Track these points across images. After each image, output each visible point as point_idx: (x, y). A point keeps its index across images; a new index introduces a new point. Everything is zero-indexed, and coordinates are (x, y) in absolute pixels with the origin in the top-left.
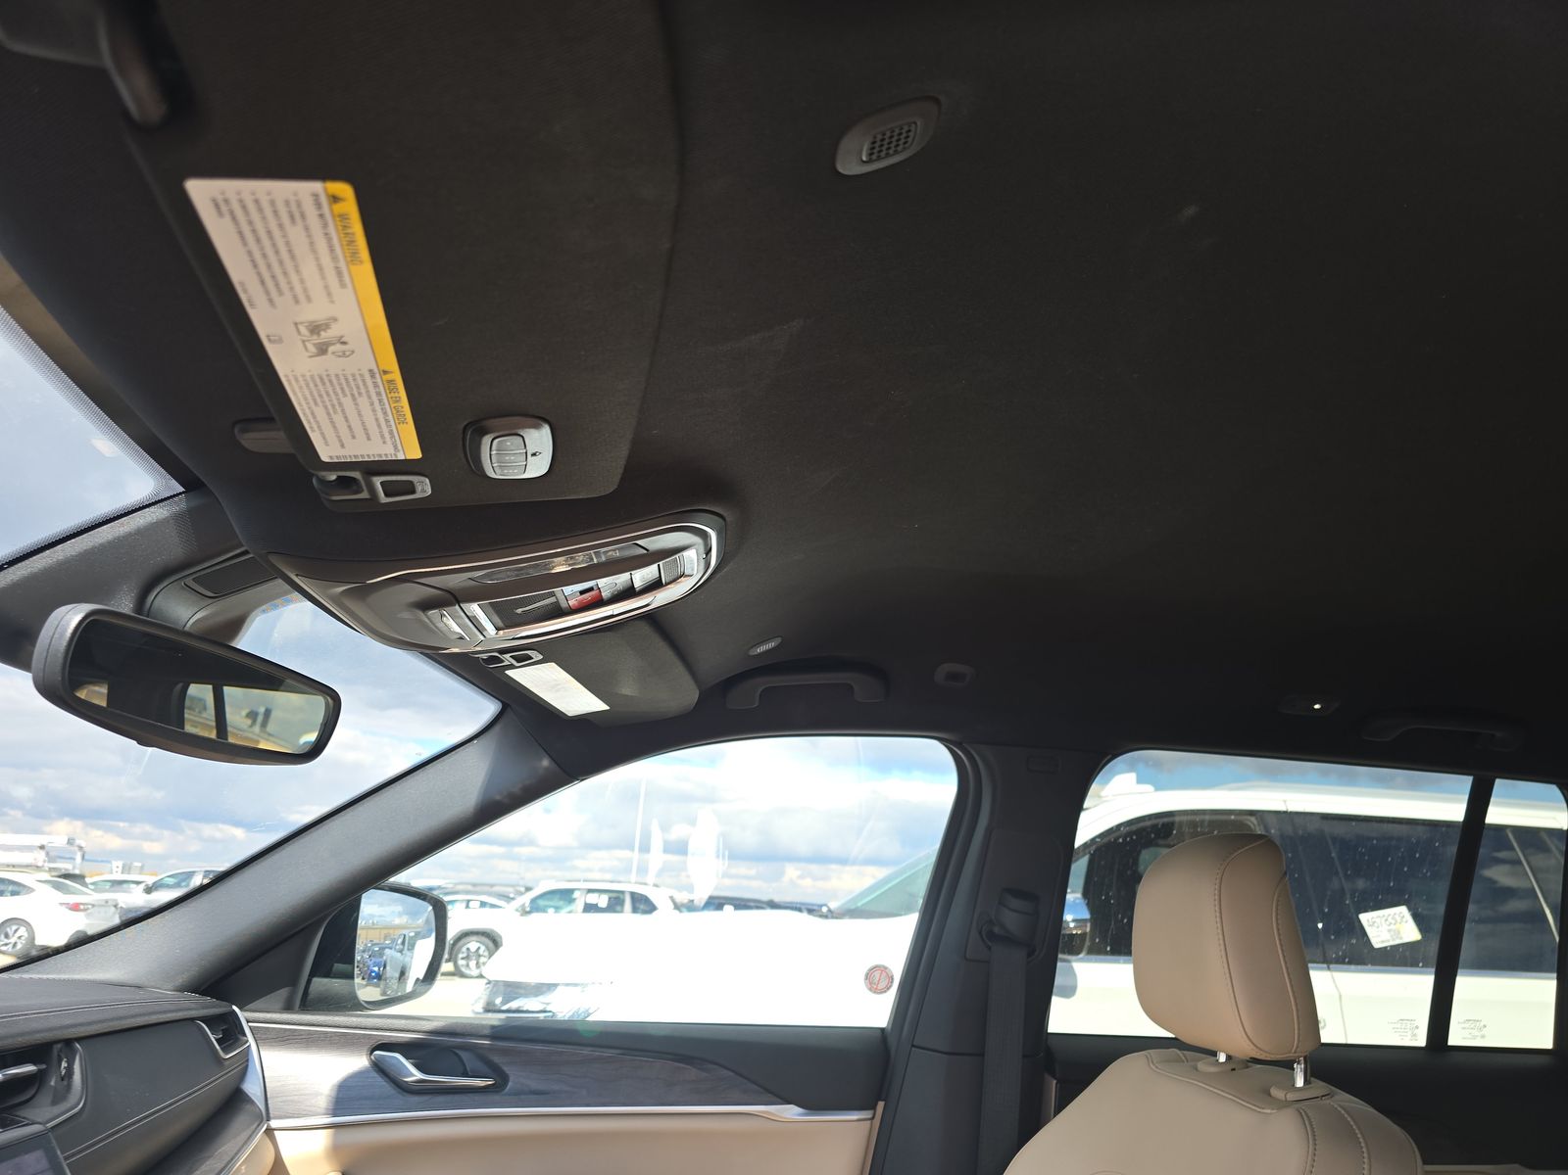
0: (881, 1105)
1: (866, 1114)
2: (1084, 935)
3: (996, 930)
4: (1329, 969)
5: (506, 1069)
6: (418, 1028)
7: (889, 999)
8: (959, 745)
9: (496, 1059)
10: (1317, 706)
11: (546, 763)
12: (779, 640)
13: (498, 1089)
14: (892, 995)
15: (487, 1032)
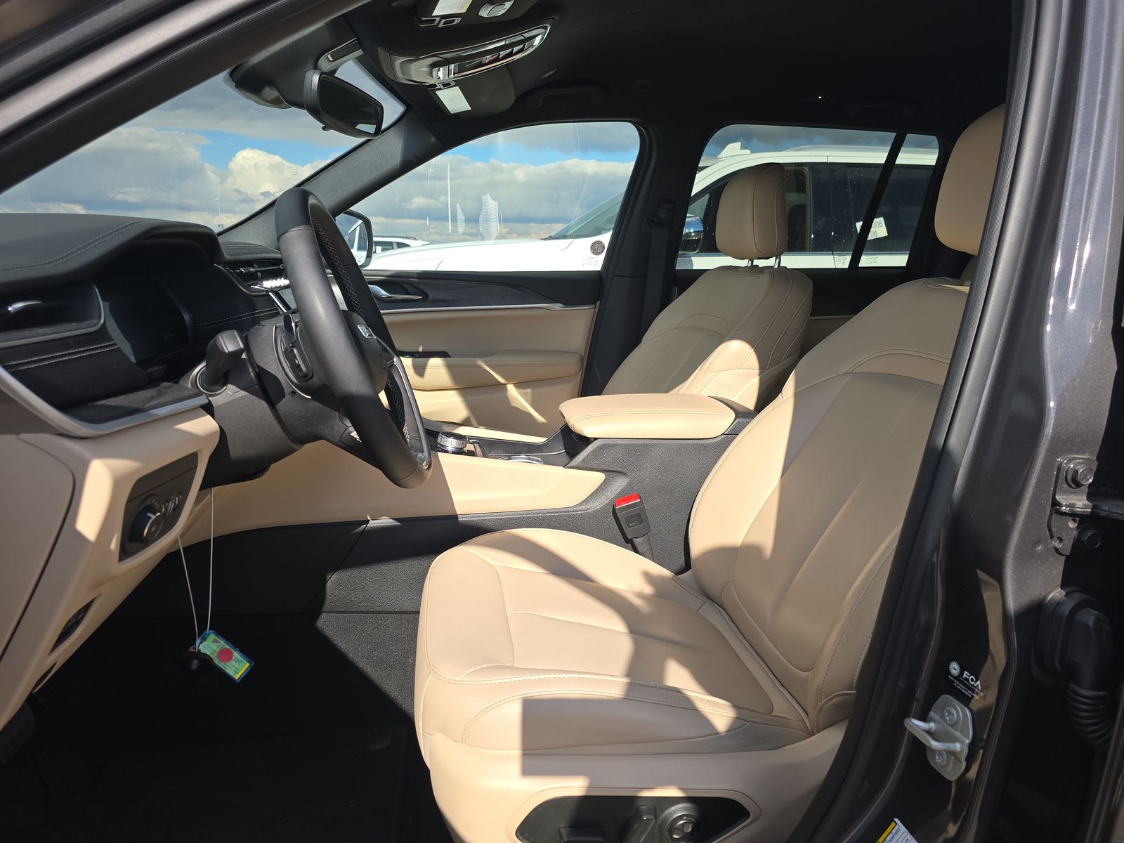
0: (598, 302)
1: (593, 306)
2: (699, 239)
3: (655, 220)
4: (833, 254)
5: (427, 291)
6: (383, 274)
7: (602, 257)
8: (642, 125)
9: (421, 287)
10: (820, 97)
11: (433, 139)
12: (555, 70)
13: (425, 301)
14: (603, 256)
15: (416, 275)
